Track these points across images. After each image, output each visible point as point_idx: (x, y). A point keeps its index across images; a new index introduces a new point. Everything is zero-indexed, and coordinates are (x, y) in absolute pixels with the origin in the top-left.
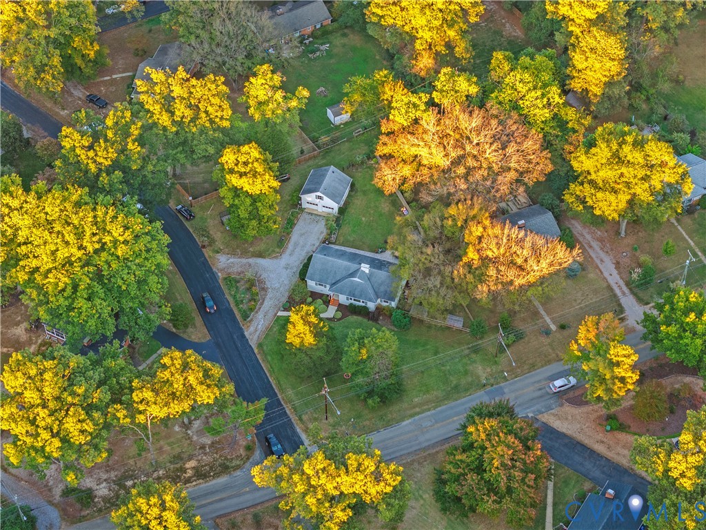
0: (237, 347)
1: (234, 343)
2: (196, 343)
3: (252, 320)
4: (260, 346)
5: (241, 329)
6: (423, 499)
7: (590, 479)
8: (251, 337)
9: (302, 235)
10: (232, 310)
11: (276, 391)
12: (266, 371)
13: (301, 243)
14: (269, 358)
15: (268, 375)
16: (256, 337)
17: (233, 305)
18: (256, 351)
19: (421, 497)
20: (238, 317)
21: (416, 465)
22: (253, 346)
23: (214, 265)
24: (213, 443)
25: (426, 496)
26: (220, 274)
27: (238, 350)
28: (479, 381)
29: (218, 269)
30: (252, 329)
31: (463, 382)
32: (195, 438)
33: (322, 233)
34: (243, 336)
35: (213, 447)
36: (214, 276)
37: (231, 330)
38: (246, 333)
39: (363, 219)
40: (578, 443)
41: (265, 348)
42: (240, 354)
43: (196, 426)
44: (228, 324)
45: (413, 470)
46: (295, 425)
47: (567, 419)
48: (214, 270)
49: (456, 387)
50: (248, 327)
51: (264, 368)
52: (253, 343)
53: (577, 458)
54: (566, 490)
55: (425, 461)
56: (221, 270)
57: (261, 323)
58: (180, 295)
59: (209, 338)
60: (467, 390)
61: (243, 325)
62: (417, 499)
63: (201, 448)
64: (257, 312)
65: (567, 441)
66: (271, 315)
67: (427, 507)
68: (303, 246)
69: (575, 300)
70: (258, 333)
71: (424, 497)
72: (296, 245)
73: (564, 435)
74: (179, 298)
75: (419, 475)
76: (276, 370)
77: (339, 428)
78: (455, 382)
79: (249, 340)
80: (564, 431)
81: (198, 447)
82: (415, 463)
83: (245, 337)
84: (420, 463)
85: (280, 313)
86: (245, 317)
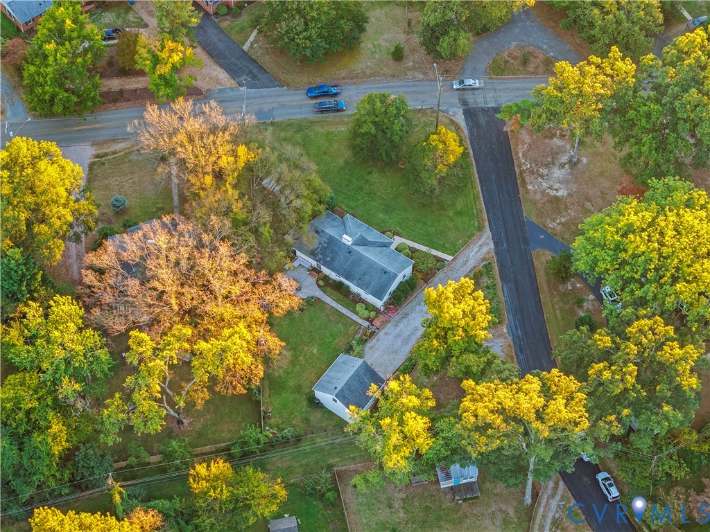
0: (506, 233)
1: (507, 239)
2: (548, 250)
3: (483, 260)
4: (480, 229)
5: (497, 253)
6: (373, 45)
7: (220, 28)
8: (488, 241)
9: (395, 352)
10: (502, 279)
11: (477, 176)
12: (482, 199)
13: (399, 341)
14: (475, 211)
15: (481, 194)
16: (483, 239)
17: (499, 285)
18: (487, 223)
19: (374, 46)
20: (497, 268)
21: (368, 72)
22: (488, 229)
23: (510, 345)
24: (552, 138)
25: (370, 46)
26: (505, 331)
27: (506, 229)
28: (274, 130)
29: (506, 338)
30: (485, 250)
31: (289, 134)
32: (568, 147)
33: (371, 348)
34: (496, 244)
35: (553, 135)
36: (512, 332)
37: (508, 255)
38: (493, 247)
39: (315, 351)
40: (212, 57)
41: (476, 224)
42: (505, 224)
43: (565, 158)
44: (510, 263)
45: (372, 69)
46: (468, 137)
47: (211, 78)
48: (510, 338)
49: (298, 131)
50: (488, 253)
51: (483, 202)
52: (488, 233)
53: (221, 45)
54: (245, 24)
55: (358, 73)
56: (502, 335)
57: (473, 253)
58: (555, 315)
59: (534, 253)
60: (291, 125)
61: (493, 257)
62: (379, 46)
63: (564, 136)
64: (475, 268)
65: (222, 61)
66: (460, 260)
67: (372, 37)
68: (399, 336)
69: (134, 183)
70: (480, 243)
71: (372, 46)
72: (406, 341)
73: (221, 66)
74: (558, 312)
75: (369, 64)
76: (472, 195)
77: (427, 120)
78: (299, 135)
79: (491, 237)
80: (219, 69)
81: (567, 137)
82: (368, 74)
83: (494, 243)
84: (364, 73)
85: (450, 258)
86: (488, 267)
